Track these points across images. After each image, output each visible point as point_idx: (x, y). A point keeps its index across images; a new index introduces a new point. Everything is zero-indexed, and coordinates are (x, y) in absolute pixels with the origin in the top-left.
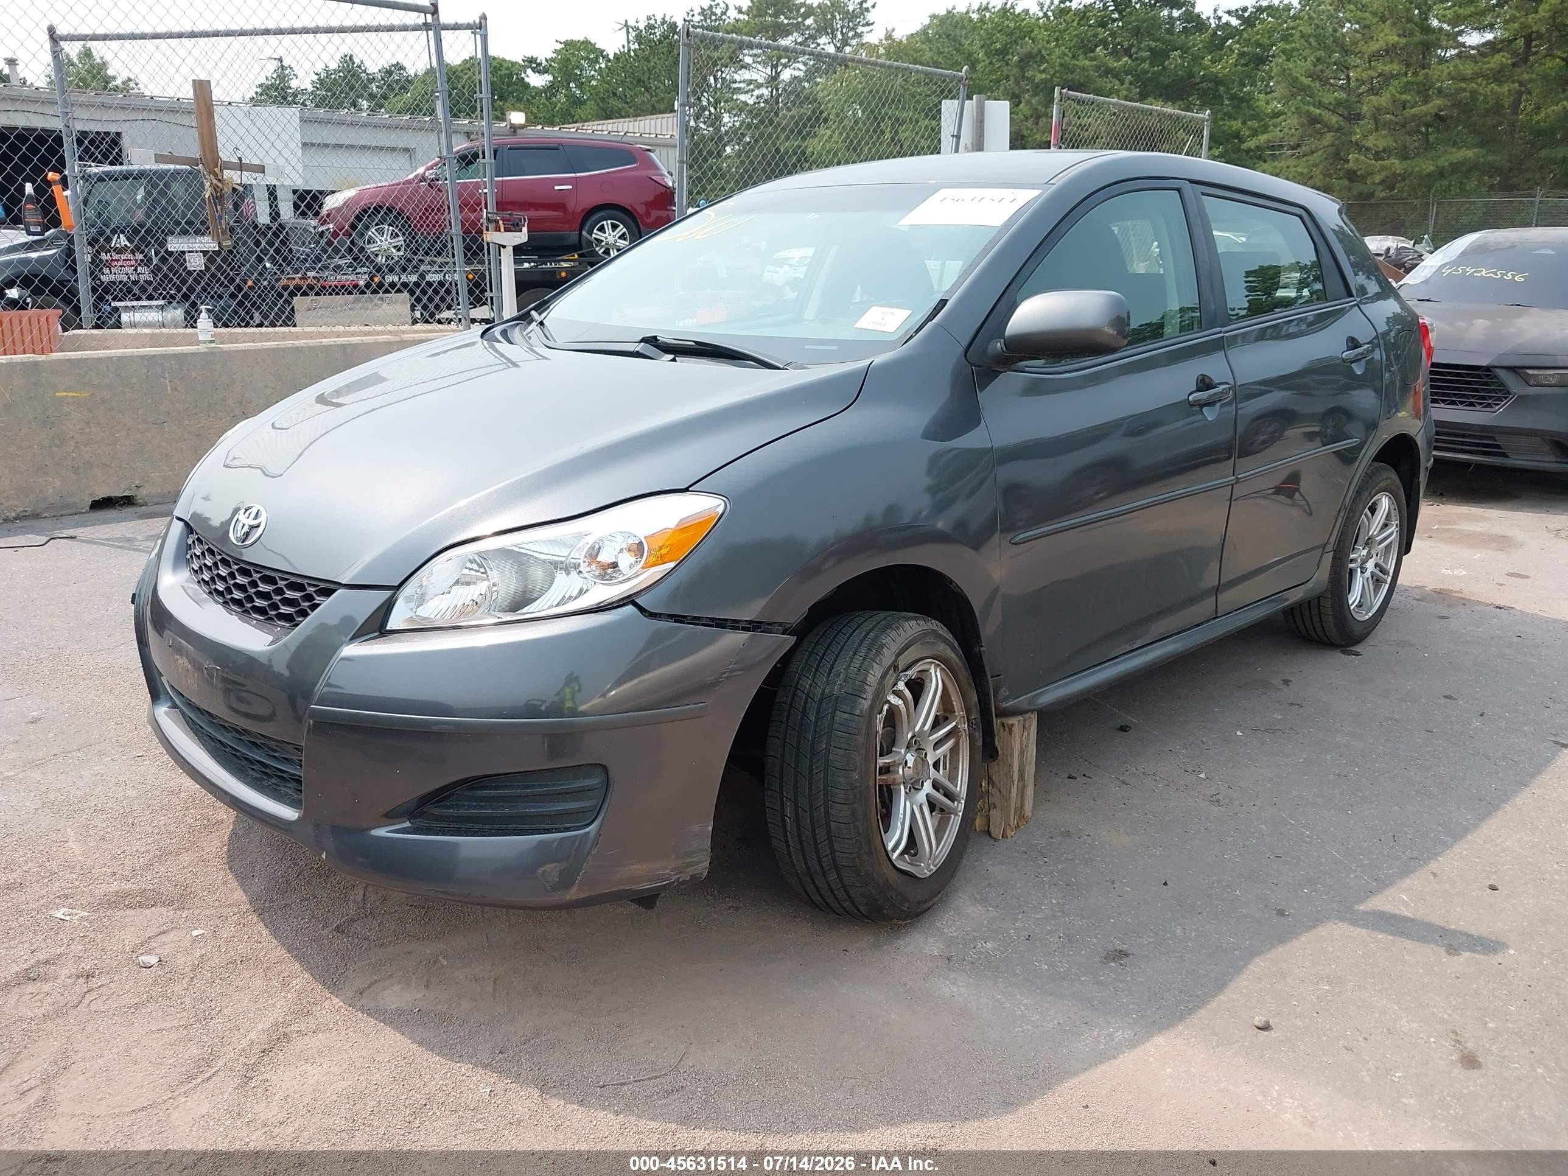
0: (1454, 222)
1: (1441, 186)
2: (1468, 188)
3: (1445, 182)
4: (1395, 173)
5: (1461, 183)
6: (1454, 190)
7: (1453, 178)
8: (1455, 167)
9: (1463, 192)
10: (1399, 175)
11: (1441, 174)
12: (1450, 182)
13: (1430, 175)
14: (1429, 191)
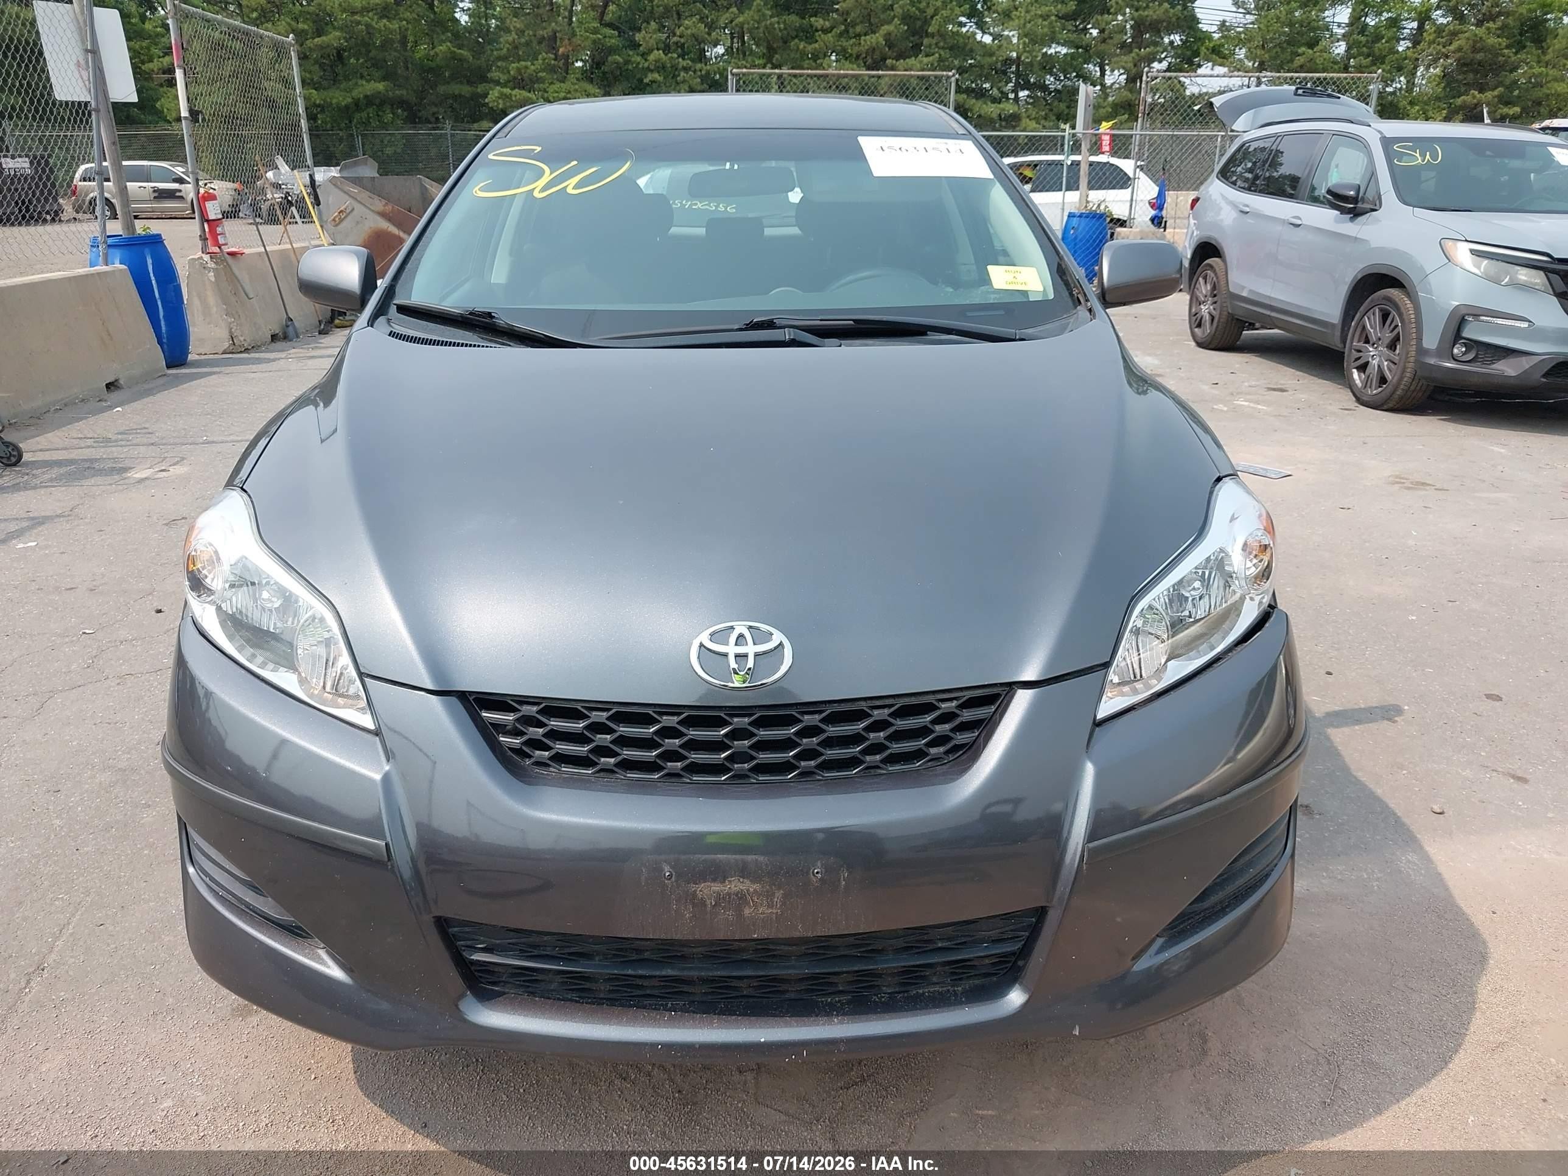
0: (380, 153)
1: (361, 118)
2: (386, 121)
3: (364, 115)
4: (314, 103)
5: (378, 116)
6: (374, 123)
7: (370, 110)
8: (369, 100)
9: (384, 126)
10: (319, 106)
11: (357, 105)
12: (368, 114)
13: (347, 107)
14: (350, 122)
